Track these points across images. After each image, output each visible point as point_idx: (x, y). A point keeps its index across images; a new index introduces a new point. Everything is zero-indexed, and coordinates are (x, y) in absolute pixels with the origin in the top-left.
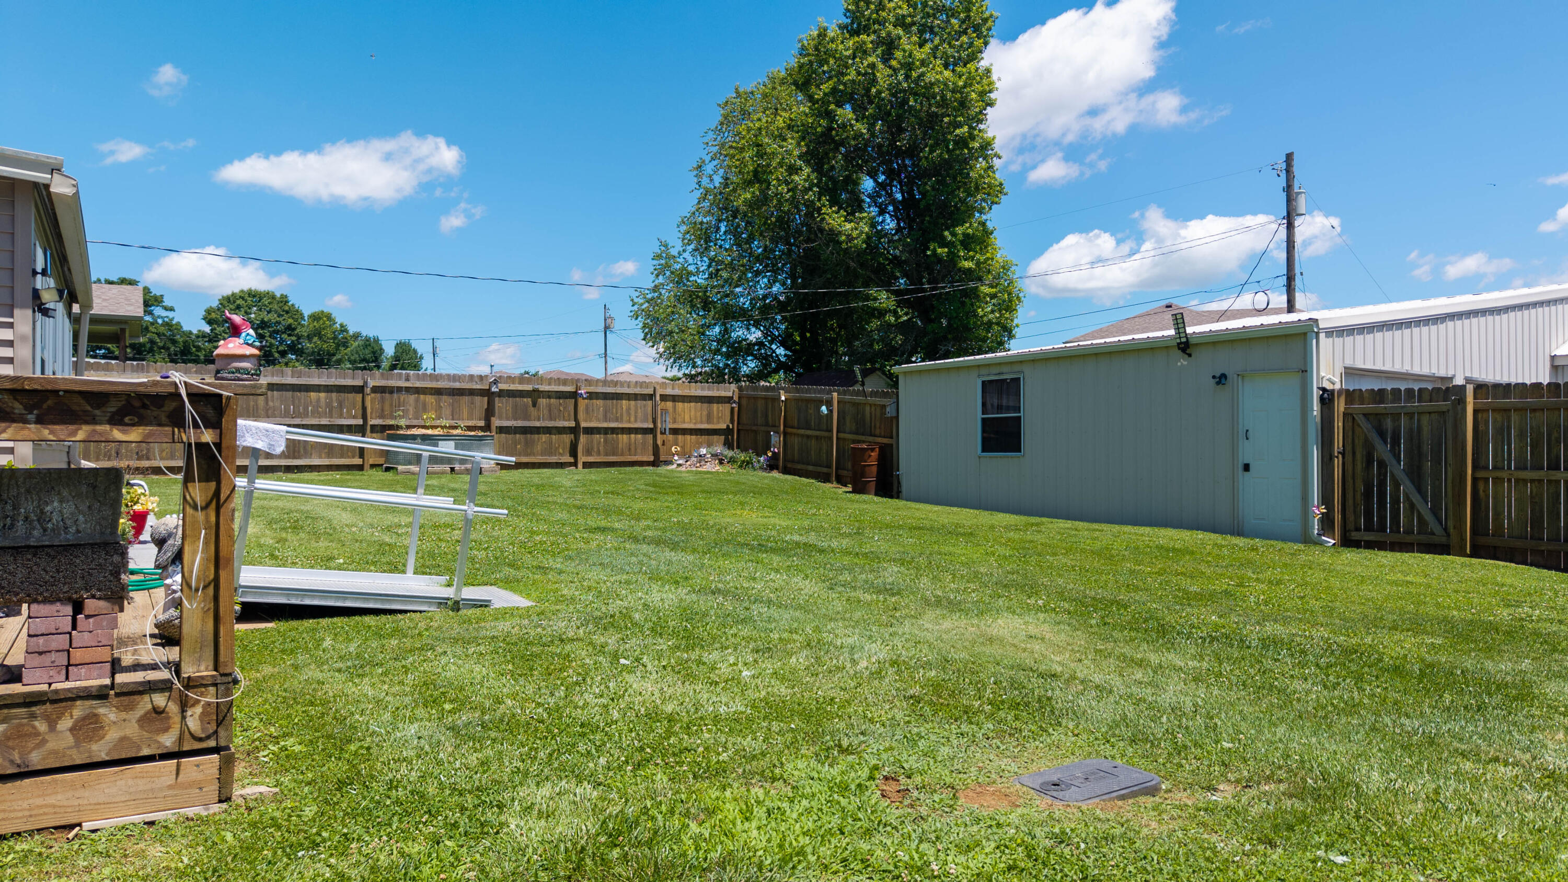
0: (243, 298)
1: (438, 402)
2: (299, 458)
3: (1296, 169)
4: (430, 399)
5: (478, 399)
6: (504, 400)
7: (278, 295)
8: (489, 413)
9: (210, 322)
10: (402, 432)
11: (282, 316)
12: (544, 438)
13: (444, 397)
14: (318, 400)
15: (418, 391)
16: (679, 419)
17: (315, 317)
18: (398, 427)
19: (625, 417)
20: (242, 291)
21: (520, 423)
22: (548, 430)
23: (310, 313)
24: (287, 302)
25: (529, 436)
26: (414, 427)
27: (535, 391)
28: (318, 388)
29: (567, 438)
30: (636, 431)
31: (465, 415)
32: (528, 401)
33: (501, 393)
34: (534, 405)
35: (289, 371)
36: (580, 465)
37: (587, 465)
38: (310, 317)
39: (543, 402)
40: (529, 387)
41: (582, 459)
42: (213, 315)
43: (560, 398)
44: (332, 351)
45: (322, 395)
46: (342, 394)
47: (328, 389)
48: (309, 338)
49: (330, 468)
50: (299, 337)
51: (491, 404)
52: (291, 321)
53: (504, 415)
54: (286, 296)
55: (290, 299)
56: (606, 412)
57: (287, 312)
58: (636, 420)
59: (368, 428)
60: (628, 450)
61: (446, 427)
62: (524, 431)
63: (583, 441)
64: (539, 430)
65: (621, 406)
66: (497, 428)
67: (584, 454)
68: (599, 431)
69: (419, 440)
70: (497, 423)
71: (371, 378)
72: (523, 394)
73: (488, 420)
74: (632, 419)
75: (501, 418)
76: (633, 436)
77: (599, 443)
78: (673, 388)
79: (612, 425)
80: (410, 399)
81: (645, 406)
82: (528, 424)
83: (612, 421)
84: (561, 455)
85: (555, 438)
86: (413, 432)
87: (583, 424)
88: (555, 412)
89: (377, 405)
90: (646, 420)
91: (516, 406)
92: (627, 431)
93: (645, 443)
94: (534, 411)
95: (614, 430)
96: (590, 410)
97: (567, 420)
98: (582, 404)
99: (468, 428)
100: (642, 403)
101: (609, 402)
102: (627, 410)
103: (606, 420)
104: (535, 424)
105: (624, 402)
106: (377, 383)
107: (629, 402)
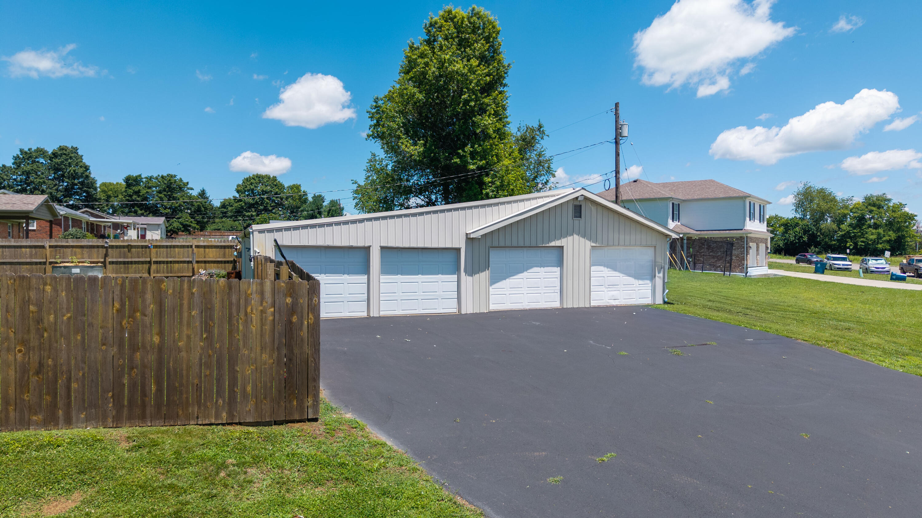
0: (254, 179)
1: (82, 251)
3: (620, 111)
4: (78, 250)
5: (100, 249)
6: (114, 250)
7: (272, 176)
8: (106, 255)
9: (238, 191)
10: (57, 265)
11: (273, 187)
12: (134, 266)
13: (85, 249)
14: (26, 252)
16: (207, 256)
17: (291, 188)
18: (57, 263)
19: (177, 256)
20: (253, 175)
21: (121, 260)
22: (136, 263)
23: (287, 186)
24: (276, 180)
25: (126, 265)
26: (65, 262)
27: (129, 245)
28: (26, 247)
29: (146, 266)
30: (184, 262)
31: (95, 256)
32: (126, 250)
33: (112, 247)
34: (129, 251)
38: (288, 187)
39: (133, 250)
40: (126, 244)
41: (152, 275)
42: (239, 188)
43: (142, 248)
44: (299, 205)
45: (28, 250)
46: (37, 249)
47: (30, 247)
48: (287, 198)
50: (282, 199)
51: (107, 251)
52: (277, 190)
53: (114, 256)
54: (276, 177)
55: (277, 178)
56: (167, 254)
57: (276, 186)
58: (183, 257)
59: (48, 263)
60: (179, 271)
61: (79, 262)
62: (124, 263)
63: (154, 267)
64: (131, 263)
65: (175, 251)
66: (110, 262)
67: (154, 273)
68: (163, 262)
69: (63, 268)
70: (110, 260)
71: (50, 242)
72: (124, 247)
73: (105, 259)
74: (181, 257)
75: (112, 258)
76: (181, 264)
77: (164, 268)
78: (204, 242)
79: (170, 260)
80: (69, 250)
81: (188, 251)
82: (126, 260)
83: (170, 258)
84: (143, 273)
85: (140, 266)
86: (61, 265)
87: (154, 260)
88: (141, 255)
89: (53, 253)
90: (188, 257)
91: (120, 252)
92: (178, 262)
93: (188, 268)
94: (130, 255)
95: (171, 262)
96: (158, 253)
97: (145, 258)
98: (154, 251)
99: (91, 263)
100: (186, 249)
101: (169, 249)
102: (178, 253)
103: (167, 257)
104: (130, 260)
105: (176, 249)
106: (51, 244)
107: (179, 249)
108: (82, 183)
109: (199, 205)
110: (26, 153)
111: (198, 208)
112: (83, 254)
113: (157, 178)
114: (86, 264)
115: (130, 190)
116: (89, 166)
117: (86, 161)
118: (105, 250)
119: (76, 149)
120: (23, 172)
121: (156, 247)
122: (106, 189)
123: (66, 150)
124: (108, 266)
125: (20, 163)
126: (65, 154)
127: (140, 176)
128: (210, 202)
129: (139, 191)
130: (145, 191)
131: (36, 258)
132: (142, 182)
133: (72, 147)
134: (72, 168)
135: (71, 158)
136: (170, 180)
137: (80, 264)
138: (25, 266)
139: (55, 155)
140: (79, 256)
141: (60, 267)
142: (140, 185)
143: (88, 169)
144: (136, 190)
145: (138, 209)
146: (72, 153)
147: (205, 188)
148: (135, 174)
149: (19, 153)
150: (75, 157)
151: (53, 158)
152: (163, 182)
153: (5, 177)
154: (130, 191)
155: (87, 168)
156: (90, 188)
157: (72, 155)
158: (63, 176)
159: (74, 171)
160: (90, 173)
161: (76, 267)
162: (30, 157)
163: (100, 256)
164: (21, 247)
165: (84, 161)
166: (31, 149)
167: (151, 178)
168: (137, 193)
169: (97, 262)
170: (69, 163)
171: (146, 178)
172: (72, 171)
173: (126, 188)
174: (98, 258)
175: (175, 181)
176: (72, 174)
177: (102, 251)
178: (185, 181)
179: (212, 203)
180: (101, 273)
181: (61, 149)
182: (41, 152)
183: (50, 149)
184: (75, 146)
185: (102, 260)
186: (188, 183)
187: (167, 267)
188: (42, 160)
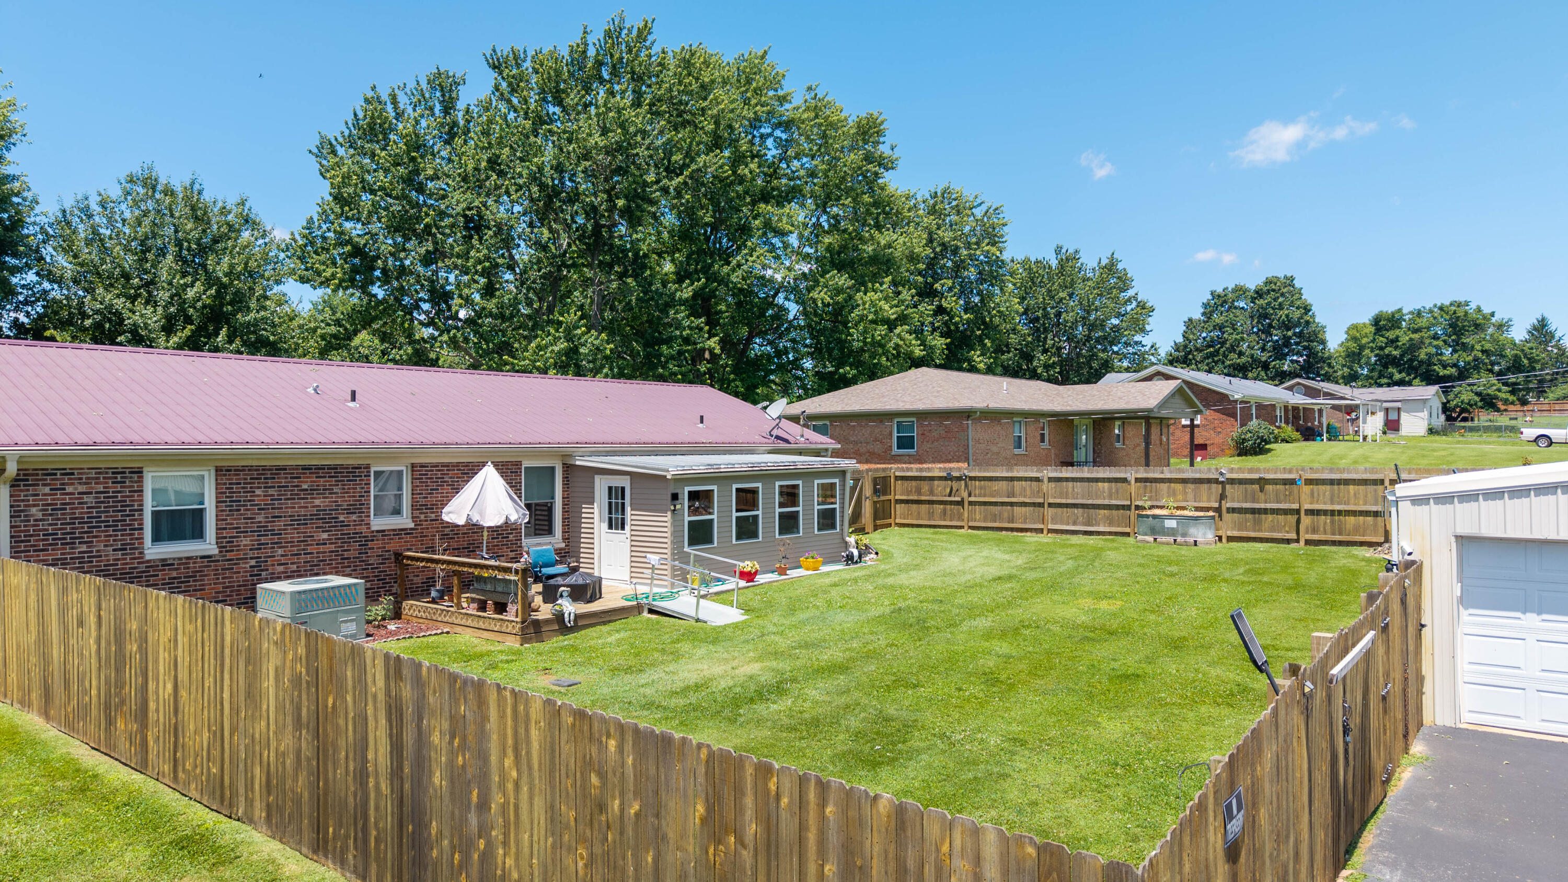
1: (1185, 488)
2: (1092, 526)
4: (1179, 487)
5: (1214, 486)
6: (1236, 486)
8: (1223, 497)
10: (1146, 512)
12: (1270, 517)
13: (1189, 485)
15: (1170, 481)
18: (1145, 508)
19: (1352, 501)
21: (1248, 505)
22: (1273, 511)
25: (1257, 516)
26: (1156, 508)
27: (1260, 479)
28: (1103, 480)
29: (1292, 519)
30: (1366, 513)
31: (1205, 498)
32: (1256, 487)
33: (1232, 481)
34: (1262, 490)
35: (1086, 468)
36: (1302, 542)
37: (1308, 542)
39: (1269, 488)
40: (1256, 476)
41: (1304, 536)
43: (1285, 484)
45: (1106, 485)
47: (1109, 480)
49: (1110, 533)
51: (1224, 489)
53: (1236, 498)
56: (1332, 496)
58: (1365, 504)
59: (1133, 507)
60: (1356, 530)
61: (1178, 508)
62: (1253, 511)
63: (1306, 521)
64: (1265, 511)
65: (1349, 492)
66: (1228, 509)
67: (1307, 533)
68: (1325, 512)
69: (1151, 519)
70: (1228, 505)
71: (1136, 472)
72: (1251, 482)
73: (1220, 503)
74: (1361, 502)
75: (1233, 501)
76: (1361, 518)
77: (1325, 523)
78: (1409, 473)
79: (1337, 507)
80: (1164, 487)
81: (1375, 491)
82: (1256, 506)
83: (1339, 504)
84: (1288, 532)
85: (1281, 518)
86: (1149, 512)
87: (1307, 506)
88: (1282, 497)
89: (1142, 491)
90: (1376, 504)
91: (1246, 491)
92: (1354, 513)
93: (1375, 525)
94: (1262, 496)
95: (1340, 512)
96: (1316, 495)
97: (1290, 502)
98: (1307, 489)
99: (1197, 509)
100: (1372, 487)
101: (1336, 487)
102: (1355, 494)
103: (1332, 503)
104: (1262, 506)
105: (1351, 487)
106: (1139, 476)
107: (1356, 487)
108: (1300, 335)
109: (1516, 355)
110: (1219, 296)
111: (1515, 360)
112: (1185, 493)
113: (1431, 311)
114: (1186, 513)
115: (1381, 339)
116: (1311, 305)
117: (1308, 296)
118: (1220, 486)
119: (1292, 279)
120: (1214, 326)
121: (1309, 482)
122: (1358, 334)
123: (1275, 284)
124: (1226, 516)
125: (1211, 313)
126: (1273, 290)
127: (1400, 310)
128: (1559, 341)
129: (1397, 339)
130: (1407, 338)
131: (1116, 499)
132: (1405, 320)
133: (1285, 277)
134: (1282, 314)
135: (1283, 295)
136: (1455, 312)
137: (1179, 513)
138: (1102, 512)
139: (1259, 294)
140: (1180, 497)
141: (1147, 516)
142: (1399, 328)
143: (1309, 311)
144: (1391, 337)
145: (1395, 371)
146: (1285, 287)
147: (1546, 315)
148: (1390, 308)
149: (1210, 297)
150: (1289, 292)
151: (1256, 298)
152: (1442, 317)
153: (1191, 336)
154: (1381, 341)
155: (1307, 309)
156: (1312, 341)
157: (1285, 290)
158: (1270, 326)
159: (1287, 316)
160: (1313, 316)
161: (1171, 517)
162: (1225, 302)
163: (1213, 498)
164: (1097, 480)
165: (1303, 297)
166: (1227, 288)
167: (1419, 314)
168: (1393, 342)
169: (1207, 509)
170: (1280, 304)
171: (1411, 313)
172: (1283, 317)
173: (1375, 334)
174: (1209, 501)
175: (1466, 313)
176: (1283, 322)
177: (1216, 489)
178: (1486, 310)
179: (1562, 342)
180: (1210, 528)
181: (1268, 282)
182: (1240, 291)
183: (1253, 283)
184: (1289, 275)
185: (1216, 505)
186: (1493, 314)
187: (1332, 522)
188: (1242, 304)
